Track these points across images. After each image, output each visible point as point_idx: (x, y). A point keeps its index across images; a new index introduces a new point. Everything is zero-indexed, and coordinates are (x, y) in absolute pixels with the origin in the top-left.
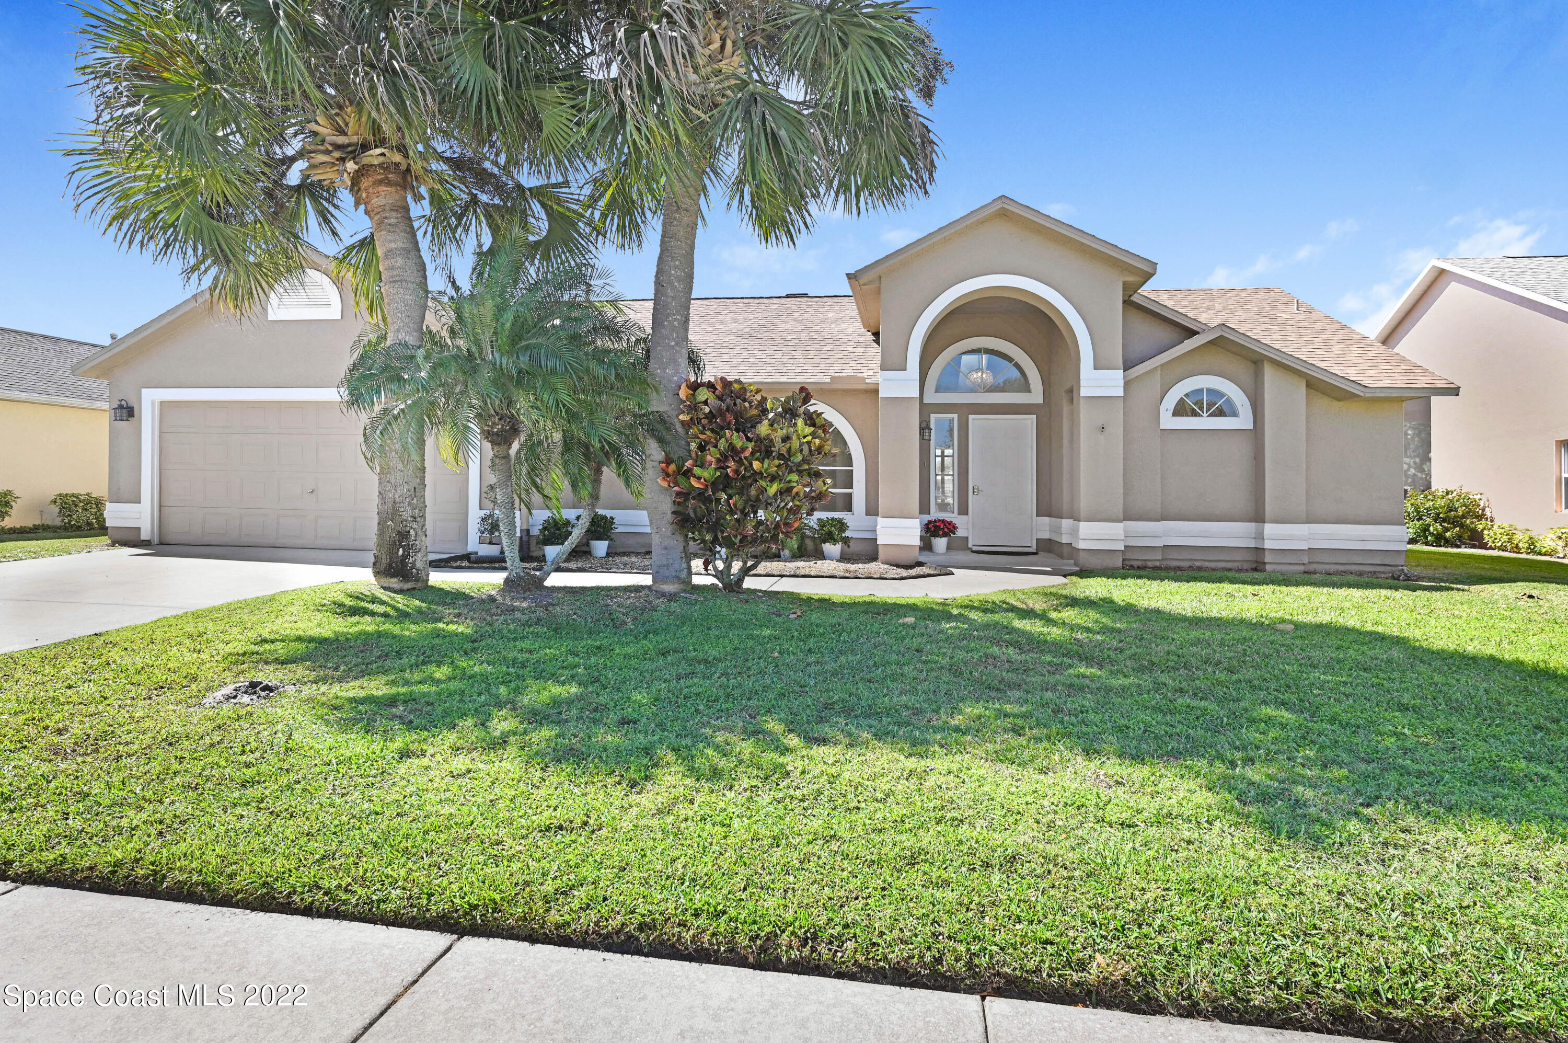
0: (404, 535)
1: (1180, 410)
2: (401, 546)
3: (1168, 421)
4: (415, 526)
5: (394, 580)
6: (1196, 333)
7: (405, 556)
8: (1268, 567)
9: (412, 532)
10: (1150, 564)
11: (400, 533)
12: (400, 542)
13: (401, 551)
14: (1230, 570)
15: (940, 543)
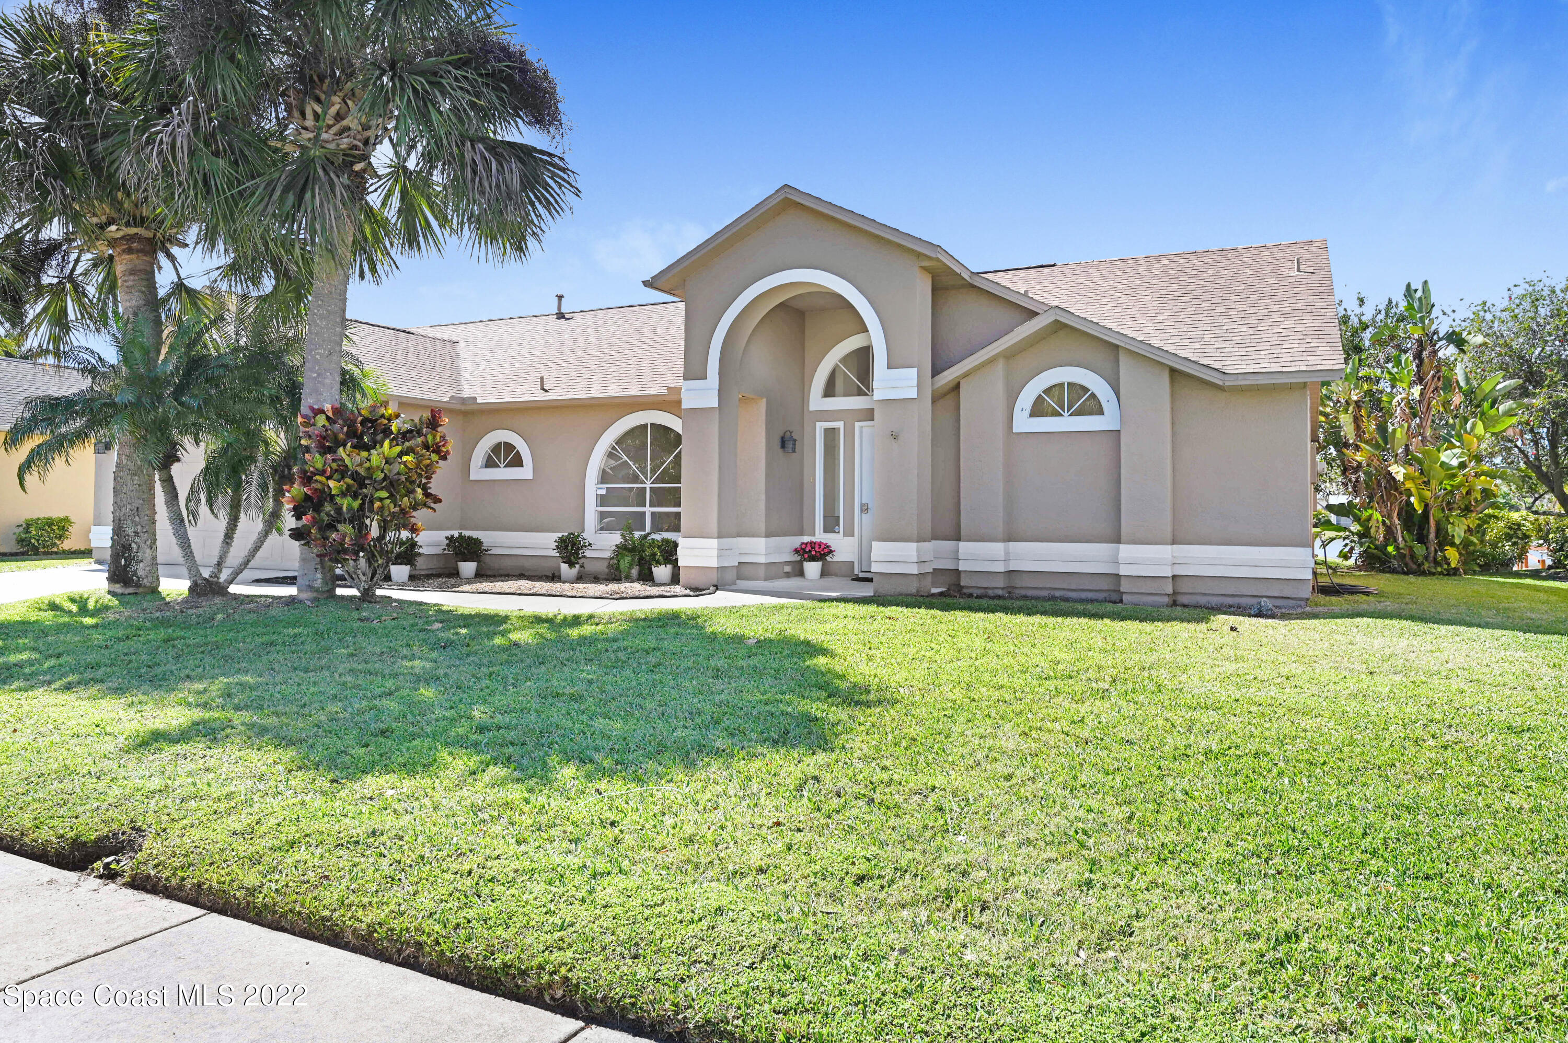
0: (127, 548)
1: (1038, 410)
2: (123, 556)
3: (1023, 422)
4: (137, 540)
5: (117, 586)
6: (1037, 314)
7: (127, 565)
8: (1125, 598)
9: (133, 545)
10: (990, 593)
11: (123, 546)
12: (123, 553)
13: (123, 562)
14: (1092, 601)
15: (813, 568)
